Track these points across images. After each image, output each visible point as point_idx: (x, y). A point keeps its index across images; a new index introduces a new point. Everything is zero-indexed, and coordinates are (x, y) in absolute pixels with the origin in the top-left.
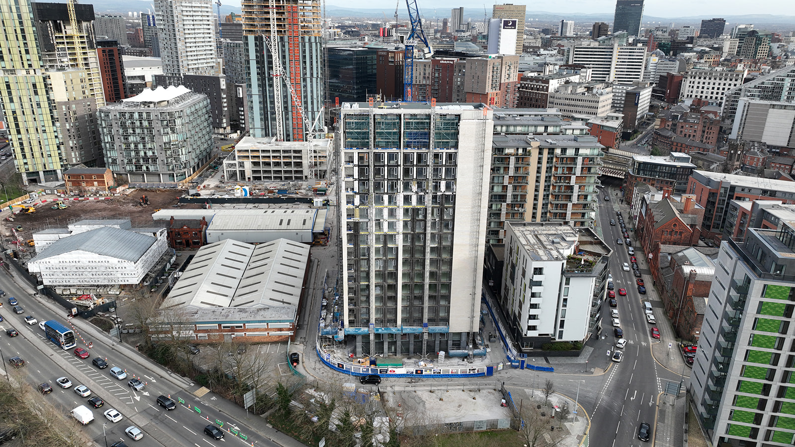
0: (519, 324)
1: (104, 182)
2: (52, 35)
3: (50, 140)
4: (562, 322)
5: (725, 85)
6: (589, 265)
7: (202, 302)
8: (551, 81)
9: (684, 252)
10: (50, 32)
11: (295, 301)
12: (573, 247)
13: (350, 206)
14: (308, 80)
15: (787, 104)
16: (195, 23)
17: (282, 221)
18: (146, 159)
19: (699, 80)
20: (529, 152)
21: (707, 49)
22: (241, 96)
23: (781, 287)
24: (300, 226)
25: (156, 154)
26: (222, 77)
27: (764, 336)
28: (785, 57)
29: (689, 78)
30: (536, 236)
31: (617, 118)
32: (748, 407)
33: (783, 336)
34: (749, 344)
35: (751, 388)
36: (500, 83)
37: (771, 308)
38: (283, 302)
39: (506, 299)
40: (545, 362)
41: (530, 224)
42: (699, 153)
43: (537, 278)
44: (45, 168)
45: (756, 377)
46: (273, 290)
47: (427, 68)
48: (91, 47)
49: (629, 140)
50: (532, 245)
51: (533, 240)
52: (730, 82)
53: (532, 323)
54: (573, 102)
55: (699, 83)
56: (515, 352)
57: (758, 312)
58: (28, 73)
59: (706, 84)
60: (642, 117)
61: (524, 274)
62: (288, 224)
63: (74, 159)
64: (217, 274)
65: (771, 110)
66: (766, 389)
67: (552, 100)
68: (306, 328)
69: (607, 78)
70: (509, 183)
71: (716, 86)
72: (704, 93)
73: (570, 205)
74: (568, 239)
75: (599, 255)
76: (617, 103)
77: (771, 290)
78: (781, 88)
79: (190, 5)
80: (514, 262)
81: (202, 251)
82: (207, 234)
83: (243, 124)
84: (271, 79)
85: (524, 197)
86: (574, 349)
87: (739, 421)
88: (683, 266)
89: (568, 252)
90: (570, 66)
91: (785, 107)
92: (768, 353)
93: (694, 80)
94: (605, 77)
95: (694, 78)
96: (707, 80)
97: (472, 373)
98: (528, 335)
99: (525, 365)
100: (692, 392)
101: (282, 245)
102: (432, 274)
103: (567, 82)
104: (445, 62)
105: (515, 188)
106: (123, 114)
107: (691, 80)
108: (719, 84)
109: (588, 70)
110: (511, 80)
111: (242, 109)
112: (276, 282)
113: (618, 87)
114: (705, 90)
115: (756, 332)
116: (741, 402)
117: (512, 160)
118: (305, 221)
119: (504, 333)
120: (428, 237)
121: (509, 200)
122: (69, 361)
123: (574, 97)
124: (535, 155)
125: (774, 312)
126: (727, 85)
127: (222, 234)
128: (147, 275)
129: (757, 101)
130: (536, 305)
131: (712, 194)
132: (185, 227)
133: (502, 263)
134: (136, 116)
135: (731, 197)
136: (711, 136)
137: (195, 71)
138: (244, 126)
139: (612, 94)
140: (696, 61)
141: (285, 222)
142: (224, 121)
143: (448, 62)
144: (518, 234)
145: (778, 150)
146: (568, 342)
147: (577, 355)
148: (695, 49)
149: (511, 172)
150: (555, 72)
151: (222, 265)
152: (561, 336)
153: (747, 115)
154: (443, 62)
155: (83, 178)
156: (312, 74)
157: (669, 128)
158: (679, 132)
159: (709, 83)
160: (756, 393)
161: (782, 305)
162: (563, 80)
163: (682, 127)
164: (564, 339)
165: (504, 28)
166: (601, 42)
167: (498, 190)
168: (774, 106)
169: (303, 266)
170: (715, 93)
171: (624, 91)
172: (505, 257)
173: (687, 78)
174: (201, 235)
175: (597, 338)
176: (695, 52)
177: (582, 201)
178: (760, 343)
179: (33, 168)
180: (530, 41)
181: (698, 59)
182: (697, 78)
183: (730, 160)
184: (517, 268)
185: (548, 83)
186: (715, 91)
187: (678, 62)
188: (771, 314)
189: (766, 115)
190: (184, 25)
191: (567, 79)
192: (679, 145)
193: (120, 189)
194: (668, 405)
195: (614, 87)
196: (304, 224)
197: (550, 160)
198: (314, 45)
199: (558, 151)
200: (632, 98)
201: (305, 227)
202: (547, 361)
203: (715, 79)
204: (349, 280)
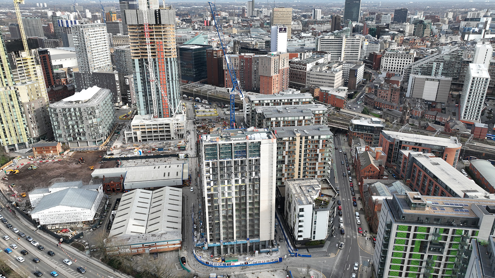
0: (294, 234)
1: (56, 150)
2: (15, 60)
3: (21, 126)
4: (314, 232)
5: (404, 61)
6: (326, 203)
8: (308, 65)
9: (375, 184)
10: (13, 58)
11: (179, 226)
12: (318, 194)
13: (209, 187)
14: (171, 82)
15: (434, 78)
16: (97, 40)
17: (165, 173)
18: (79, 134)
19: (390, 59)
20: (295, 138)
21: (397, 33)
22: (128, 84)
23: (404, 226)
24: (175, 177)
25: (85, 130)
26: (116, 74)
27: (399, 246)
28: (439, 36)
29: (385, 57)
30: (300, 187)
33: (407, 246)
34: (393, 250)
35: (395, 267)
36: (279, 70)
37: (401, 235)
38: (174, 228)
39: (287, 217)
40: (307, 252)
41: (297, 180)
42: (388, 110)
43: (301, 213)
44: (19, 142)
45: (397, 263)
46: (168, 221)
47: (236, 60)
48: (38, 64)
49: (352, 99)
50: (298, 194)
51: (299, 191)
52: (407, 60)
53: (300, 234)
54: (320, 77)
55: (390, 60)
56: (292, 248)
57: (396, 237)
58: (6, 89)
59: (394, 60)
60: (360, 82)
61: (295, 209)
62: (169, 176)
63: (35, 135)
64: (136, 213)
65: (426, 81)
66: (402, 268)
67: (308, 75)
68: (186, 241)
69: (339, 59)
70: (286, 154)
71: (400, 62)
72: (394, 65)
73: (317, 163)
74: (316, 189)
75: (331, 196)
76: (345, 74)
77: (400, 227)
78: (432, 68)
79: (94, 30)
80: (290, 201)
81: (124, 197)
82: (124, 185)
83: (130, 100)
84: (149, 82)
85: (294, 161)
86: (321, 244)
88: (373, 196)
89: (316, 197)
90: (319, 52)
92: (401, 253)
93: (388, 58)
94: (338, 58)
95: (388, 57)
97: (272, 261)
98: (298, 240)
99: (297, 255)
100: (374, 266)
101: (167, 190)
102: (250, 215)
103: (317, 64)
104: (247, 57)
105: (289, 157)
106: (64, 109)
107: (386, 58)
108: (401, 61)
109: (329, 55)
110: (285, 67)
111: (129, 91)
112: (168, 216)
113: (346, 65)
114: (394, 64)
115: (396, 245)
116: (392, 274)
117: (287, 143)
118: (177, 173)
119: (287, 236)
120: (248, 198)
121: (286, 163)
122: (66, 271)
123: (321, 74)
124: (298, 139)
126: (405, 61)
127: (133, 184)
128: (96, 214)
129: (419, 76)
130: (301, 226)
131: (391, 145)
132: (112, 182)
133: (284, 198)
134: (72, 110)
135: (400, 148)
136: (395, 97)
137: (98, 69)
138: (130, 101)
139: (342, 71)
140: (390, 41)
141: (167, 175)
142: (119, 99)
143: (248, 57)
144: (291, 186)
145: (431, 103)
146: (318, 241)
147: (322, 247)
148: (390, 32)
149: (287, 149)
150: (310, 56)
151: (137, 206)
152: (314, 238)
153: (414, 84)
154: (245, 57)
155: (44, 149)
156: (172, 78)
157: (373, 93)
158: (378, 95)
159: (396, 60)
160: (398, 270)
161: (405, 233)
162: (314, 63)
163: (380, 92)
164: (316, 239)
165: (280, 32)
166: (336, 34)
167: (280, 158)
168: (427, 79)
169: (180, 203)
170: (399, 66)
171: (349, 69)
172: (286, 196)
173: (384, 57)
174: (121, 186)
175: (332, 235)
176: (389, 34)
177: (323, 161)
178: (398, 249)
179: (12, 143)
180: (296, 26)
181: (391, 40)
182: (389, 57)
183: (404, 115)
184: (291, 205)
185: (306, 66)
186: (399, 64)
187: (379, 44)
188: (401, 237)
189: (424, 85)
190: (90, 43)
191: (317, 61)
192: (379, 103)
193: (66, 153)
194: (364, 271)
195: (343, 64)
196: (177, 175)
197: (306, 142)
198: (173, 62)
199: (310, 137)
200: (353, 72)
201: (178, 177)
202: (308, 251)
203: (399, 58)
204: (209, 221)
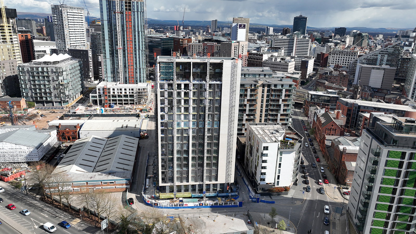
0: (255, 178)
1: (20, 106)
4: (279, 176)
5: (349, 58)
6: (292, 145)
7: (76, 170)
8: (264, 55)
9: (338, 139)
11: (131, 168)
12: (283, 136)
13: (162, 113)
14: (137, 51)
15: (379, 67)
18: (45, 93)
19: (337, 56)
20: (258, 86)
21: (339, 42)
22: (100, 61)
23: (397, 152)
24: (133, 128)
26: (90, 51)
27: (389, 179)
28: (375, 46)
29: (332, 54)
30: (263, 130)
31: (298, 73)
32: (381, 218)
33: (398, 178)
34: (381, 184)
36: (238, 56)
37: (392, 164)
38: (124, 169)
39: (247, 165)
40: (270, 199)
41: (259, 124)
43: (265, 152)
45: (385, 201)
46: (118, 163)
47: (200, 47)
48: (15, 32)
49: (304, 85)
50: (262, 135)
51: (261, 133)
53: (263, 177)
54: (275, 66)
56: (254, 194)
57: (386, 166)
59: (340, 58)
61: (257, 151)
62: (127, 127)
63: (3, 94)
64: (86, 154)
65: (372, 70)
66: (390, 208)
68: (137, 184)
69: (292, 54)
70: (247, 103)
71: (345, 59)
72: (339, 62)
73: (279, 115)
74: (280, 131)
75: (296, 140)
76: (297, 67)
77: (392, 153)
78: (377, 59)
79: (72, 12)
80: (252, 144)
82: (80, 133)
83: (101, 76)
84: (117, 51)
85: (255, 110)
86: (285, 191)
87: (376, 226)
88: (339, 146)
89: (281, 138)
90: (273, 48)
91: (379, 69)
92: (391, 188)
93: (334, 56)
94: (290, 54)
96: (341, 56)
97: (230, 205)
98: (260, 184)
99: (259, 200)
100: (349, 211)
101: (123, 138)
102: (208, 151)
103: (272, 56)
105: (250, 106)
106: (32, 68)
109: (282, 50)
110: (244, 54)
112: (119, 158)
113: (297, 59)
115: (385, 177)
116: (377, 215)
117: (249, 91)
118: (136, 125)
119: (247, 183)
120: (206, 130)
121: (247, 112)
124: (260, 89)
125: (393, 166)
127: (89, 133)
128: (45, 156)
129: (366, 66)
130: (265, 167)
131: (349, 110)
132: (67, 129)
134: (40, 69)
135: (358, 111)
136: (344, 83)
137: (74, 47)
139: (295, 62)
142: (91, 74)
143: (211, 44)
144: (254, 129)
146: (282, 187)
147: (287, 194)
148: (333, 41)
149: (248, 97)
150: (265, 51)
151: (89, 150)
152: (278, 184)
153: (361, 72)
154: (208, 44)
157: (324, 79)
158: (329, 81)
160: (385, 210)
161: (397, 162)
162: (270, 55)
163: (330, 78)
164: (280, 185)
165: (239, 28)
166: (288, 36)
168: (374, 68)
169: (135, 149)
170: (344, 62)
171: (300, 61)
174: (76, 134)
175: (297, 184)
176: (333, 43)
177: (285, 113)
178: (386, 182)
180: (251, 36)
181: (335, 46)
183: (355, 94)
184: (253, 148)
185: (262, 56)
187: (326, 47)
189: (371, 73)
191: (272, 54)
192: (329, 87)
193: (29, 110)
194: (336, 219)
195: (295, 58)
196: (135, 127)
197: (268, 91)
199: (273, 86)
200: (304, 64)
201: (136, 129)
203: (344, 55)
204: (162, 155)
